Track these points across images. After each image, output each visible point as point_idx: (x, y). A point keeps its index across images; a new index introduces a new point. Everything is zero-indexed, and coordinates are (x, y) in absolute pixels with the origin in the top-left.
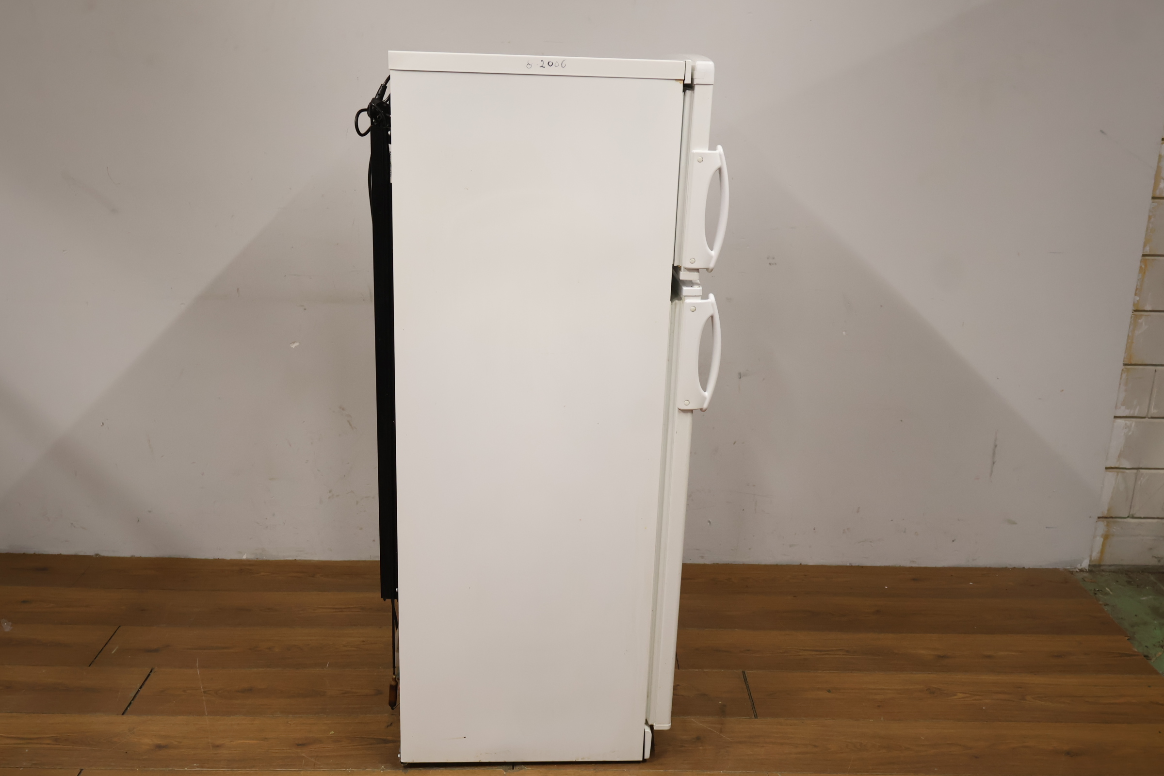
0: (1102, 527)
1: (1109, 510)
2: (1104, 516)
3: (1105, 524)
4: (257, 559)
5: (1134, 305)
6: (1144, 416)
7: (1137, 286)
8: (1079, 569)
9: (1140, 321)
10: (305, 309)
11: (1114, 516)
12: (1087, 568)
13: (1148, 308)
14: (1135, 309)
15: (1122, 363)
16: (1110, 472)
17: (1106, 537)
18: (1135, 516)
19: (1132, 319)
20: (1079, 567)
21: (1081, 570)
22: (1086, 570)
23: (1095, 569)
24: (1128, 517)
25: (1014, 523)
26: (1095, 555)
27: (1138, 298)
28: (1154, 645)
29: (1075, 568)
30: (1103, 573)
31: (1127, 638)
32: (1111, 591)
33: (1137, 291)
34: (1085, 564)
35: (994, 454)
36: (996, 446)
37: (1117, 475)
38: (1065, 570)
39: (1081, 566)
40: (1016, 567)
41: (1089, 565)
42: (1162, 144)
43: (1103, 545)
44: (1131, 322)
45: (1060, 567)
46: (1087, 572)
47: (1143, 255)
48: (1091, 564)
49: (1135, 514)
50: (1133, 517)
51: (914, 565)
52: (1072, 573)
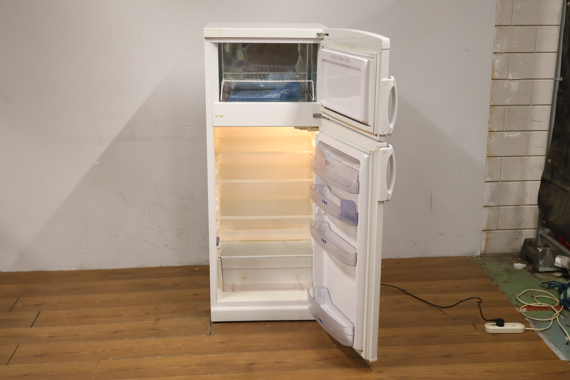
0: (484, 235)
1: (487, 227)
2: (485, 229)
3: (486, 233)
4: (80, 270)
5: (489, 129)
6: (499, 180)
7: (489, 120)
8: (476, 256)
9: (492, 136)
10: (101, 145)
11: (490, 229)
12: (479, 255)
13: (495, 130)
14: (489, 131)
15: (486, 156)
16: (486, 208)
17: (487, 240)
18: (499, 229)
19: (489, 135)
20: (475, 255)
21: (477, 256)
22: (479, 256)
23: (483, 255)
24: (496, 230)
25: (444, 235)
26: (483, 249)
27: (490, 126)
28: (502, 282)
29: (474, 256)
30: (487, 257)
31: (490, 280)
32: (489, 264)
33: (490, 123)
34: (478, 253)
35: (431, 202)
36: (432, 198)
37: (489, 210)
38: (469, 256)
39: (476, 254)
40: (446, 256)
41: (480, 254)
42: (494, 55)
43: (486, 244)
44: (488, 137)
45: (467, 255)
46: (479, 257)
47: (491, 106)
48: (481, 253)
49: (499, 228)
50: (499, 230)
51: (398, 258)
52: (472, 258)
